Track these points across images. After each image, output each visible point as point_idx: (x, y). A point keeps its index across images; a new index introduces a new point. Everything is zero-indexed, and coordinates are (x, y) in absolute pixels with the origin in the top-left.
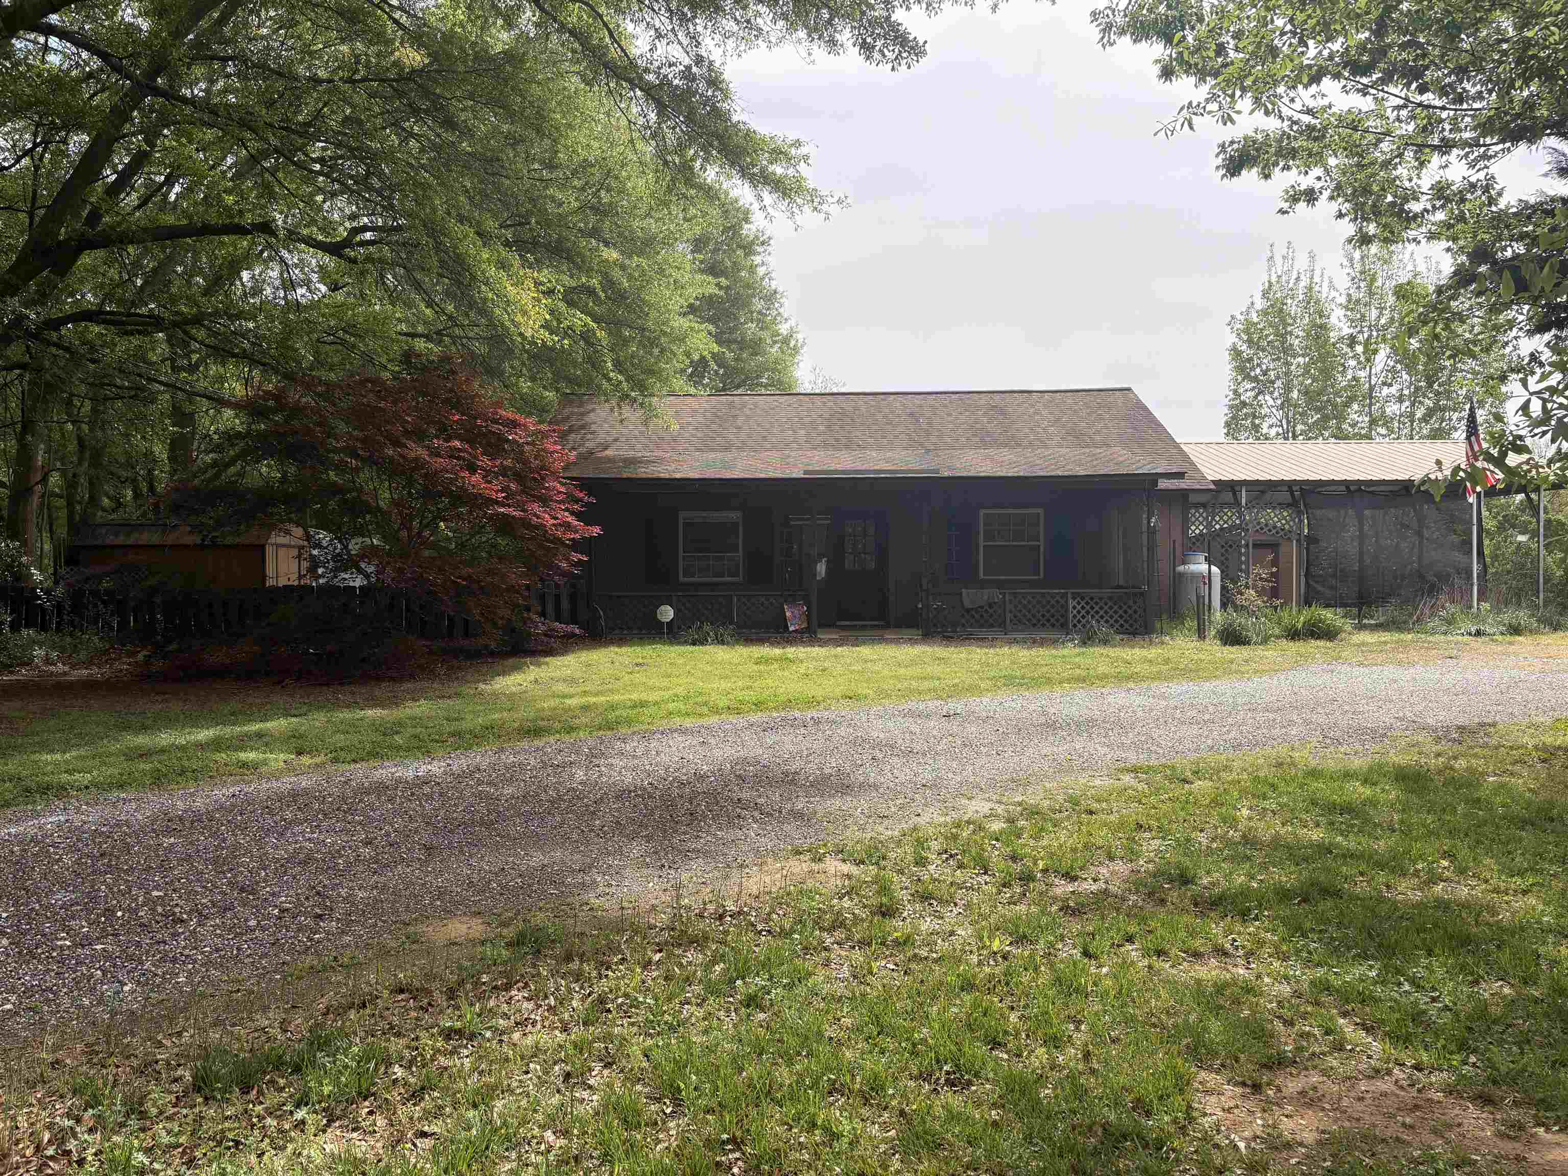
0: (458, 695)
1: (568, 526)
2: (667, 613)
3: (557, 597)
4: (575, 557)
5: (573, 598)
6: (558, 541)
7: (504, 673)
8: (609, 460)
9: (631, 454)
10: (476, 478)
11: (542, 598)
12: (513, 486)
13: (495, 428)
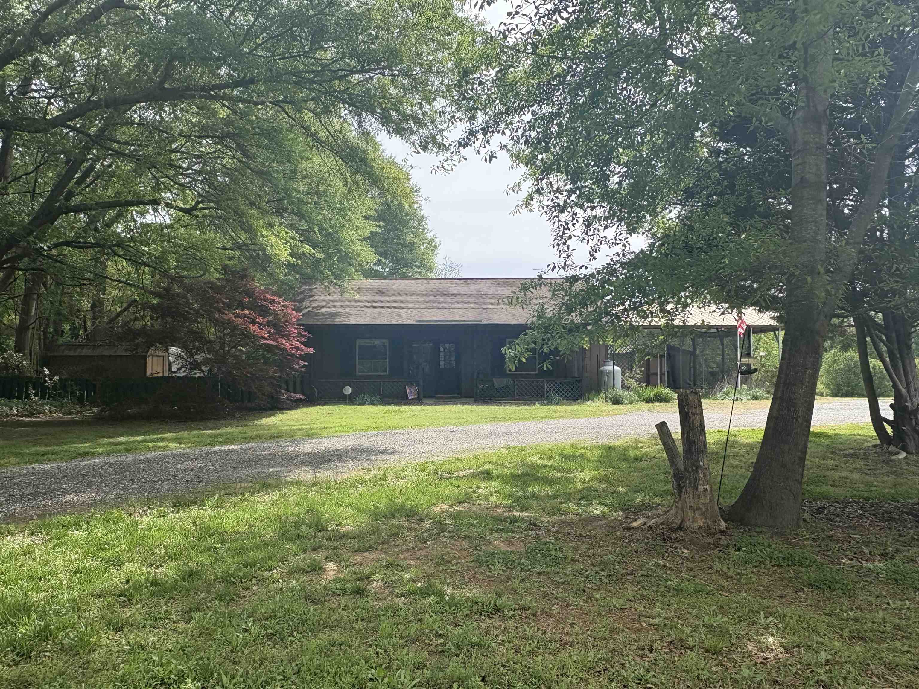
0: (245, 425)
1: (298, 349)
2: (348, 390)
3: (295, 383)
4: (302, 363)
5: (302, 382)
6: (293, 355)
7: (266, 417)
8: (322, 314)
9: (334, 310)
10: (256, 327)
11: (287, 383)
12: (272, 331)
13: (264, 303)
